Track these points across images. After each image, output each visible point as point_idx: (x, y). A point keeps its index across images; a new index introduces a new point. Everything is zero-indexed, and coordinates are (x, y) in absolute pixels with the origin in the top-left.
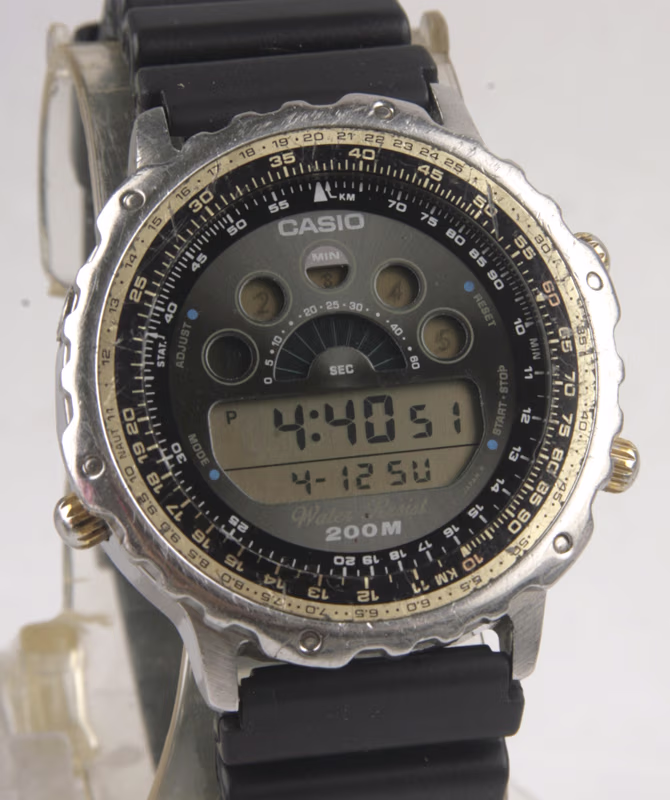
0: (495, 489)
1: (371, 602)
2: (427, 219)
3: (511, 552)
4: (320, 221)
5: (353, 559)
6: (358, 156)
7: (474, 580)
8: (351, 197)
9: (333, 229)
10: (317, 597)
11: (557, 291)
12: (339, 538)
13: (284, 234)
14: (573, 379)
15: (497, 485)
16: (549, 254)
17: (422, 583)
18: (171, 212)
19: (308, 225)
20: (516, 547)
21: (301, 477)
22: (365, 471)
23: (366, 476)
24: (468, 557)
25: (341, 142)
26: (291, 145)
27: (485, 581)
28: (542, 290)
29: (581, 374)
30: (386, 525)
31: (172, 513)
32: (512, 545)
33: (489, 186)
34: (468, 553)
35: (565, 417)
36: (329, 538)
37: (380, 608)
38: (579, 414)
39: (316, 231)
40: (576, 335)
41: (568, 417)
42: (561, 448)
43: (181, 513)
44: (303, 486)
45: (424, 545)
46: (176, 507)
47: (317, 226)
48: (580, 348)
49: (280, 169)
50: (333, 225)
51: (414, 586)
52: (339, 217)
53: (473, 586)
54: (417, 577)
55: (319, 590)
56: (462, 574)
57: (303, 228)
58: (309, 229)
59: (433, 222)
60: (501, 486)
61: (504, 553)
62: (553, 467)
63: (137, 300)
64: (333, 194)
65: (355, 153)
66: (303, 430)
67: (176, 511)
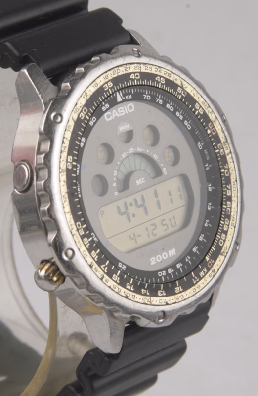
0: (206, 225)
1: (181, 292)
2: (158, 101)
3: (222, 255)
4: (119, 110)
5: (165, 272)
6: (134, 77)
7: (212, 271)
8: (130, 97)
9: (124, 113)
10: (162, 295)
11: (214, 127)
12: (155, 263)
13: (108, 120)
14: (227, 167)
15: (206, 223)
16: (208, 110)
17: (196, 278)
18: (74, 121)
19: (115, 114)
20: (224, 252)
21: (132, 236)
22: (154, 227)
23: (154, 229)
24: (209, 261)
25: (127, 72)
26: (110, 78)
27: (216, 270)
28: (209, 128)
29: (229, 164)
30: (170, 252)
31: (103, 269)
32: (222, 251)
33: (181, 81)
34: (209, 259)
35: (228, 186)
36: (152, 263)
37: (183, 293)
38: (232, 184)
39: (118, 116)
40: (224, 146)
41: (229, 185)
42: (229, 201)
43: (106, 268)
44: (134, 240)
45: (188, 258)
46: (104, 266)
47: (118, 113)
48: (227, 152)
49: (108, 90)
50: (123, 111)
51: (193, 280)
52: (125, 107)
53: (213, 274)
54: (194, 276)
55: (162, 291)
56: (208, 270)
57: (114, 116)
58: (116, 115)
59: (161, 102)
60: (208, 223)
61: (220, 256)
62: (228, 210)
63: (70, 168)
64: (124, 97)
65: (132, 76)
66: (129, 213)
67: (105, 268)
